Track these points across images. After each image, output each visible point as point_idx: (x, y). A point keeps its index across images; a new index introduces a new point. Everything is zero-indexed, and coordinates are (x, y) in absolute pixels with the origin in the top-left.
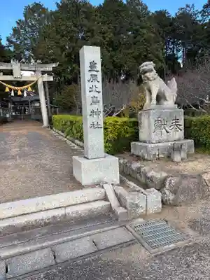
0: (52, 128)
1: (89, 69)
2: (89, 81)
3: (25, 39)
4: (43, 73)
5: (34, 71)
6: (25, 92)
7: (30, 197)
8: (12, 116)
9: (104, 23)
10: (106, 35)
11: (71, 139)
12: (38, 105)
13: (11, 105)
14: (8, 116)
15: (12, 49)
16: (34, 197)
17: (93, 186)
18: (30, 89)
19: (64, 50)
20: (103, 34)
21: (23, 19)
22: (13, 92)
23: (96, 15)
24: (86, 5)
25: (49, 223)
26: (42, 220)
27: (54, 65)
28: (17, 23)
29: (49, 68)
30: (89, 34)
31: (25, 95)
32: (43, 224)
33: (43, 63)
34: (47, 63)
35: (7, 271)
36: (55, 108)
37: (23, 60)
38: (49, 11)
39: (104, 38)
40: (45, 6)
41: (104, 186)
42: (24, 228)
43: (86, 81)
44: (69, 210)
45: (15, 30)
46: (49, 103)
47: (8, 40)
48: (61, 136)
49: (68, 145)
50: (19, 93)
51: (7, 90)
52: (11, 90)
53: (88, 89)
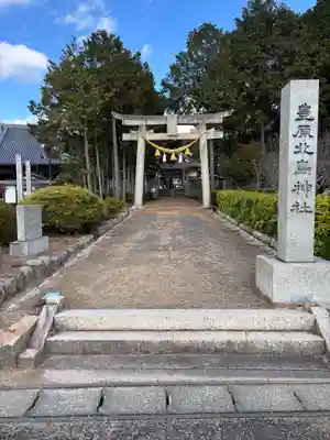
0: (215, 210)
1: (298, 116)
2: (295, 136)
3: (186, 79)
4: (209, 126)
5: (195, 125)
6: (181, 157)
7: (192, 307)
8: (159, 190)
9: (313, 39)
10: (316, 59)
11: (247, 228)
12: (195, 174)
13: (158, 176)
14: (154, 190)
15: (167, 95)
16: (200, 307)
17: (293, 306)
18: (188, 152)
19: (242, 90)
20: (312, 56)
21: (186, 50)
22: (165, 156)
23: (300, 28)
24: (284, 14)
25: (222, 351)
26: (212, 343)
27: (226, 114)
28: (177, 57)
29: (218, 118)
30: (286, 60)
31: (180, 160)
32: (213, 349)
33: (208, 112)
34: (215, 111)
35: (168, 403)
36: (220, 179)
37: (181, 110)
38: (224, 32)
39: (313, 63)
40: (218, 27)
41: (313, 309)
42: (187, 349)
43: (291, 136)
44: (252, 337)
45: (173, 68)
46: (212, 172)
47: (163, 83)
48: (231, 223)
49: (242, 237)
50: (173, 157)
51: (158, 153)
52: (162, 153)
53: (292, 149)
